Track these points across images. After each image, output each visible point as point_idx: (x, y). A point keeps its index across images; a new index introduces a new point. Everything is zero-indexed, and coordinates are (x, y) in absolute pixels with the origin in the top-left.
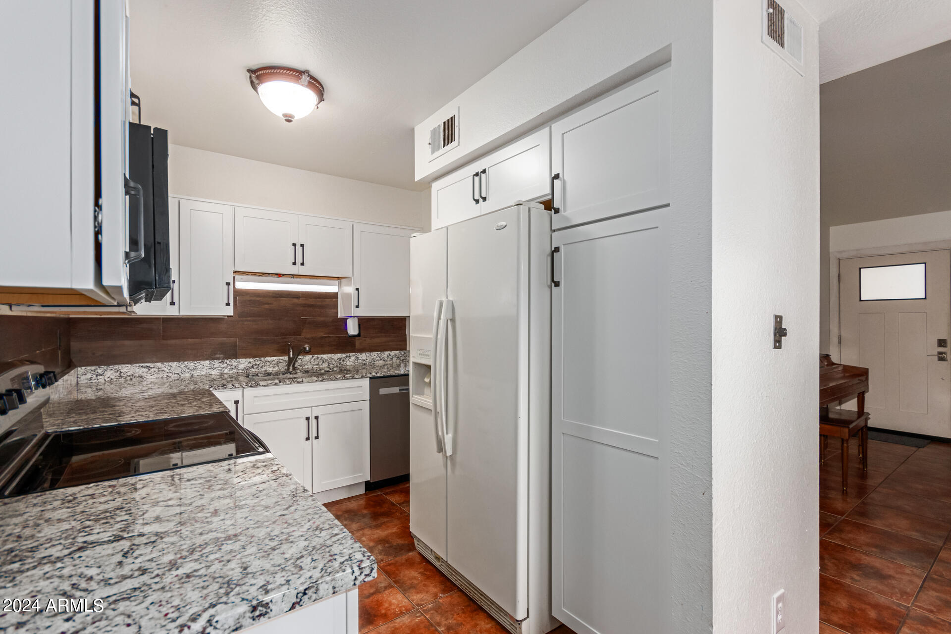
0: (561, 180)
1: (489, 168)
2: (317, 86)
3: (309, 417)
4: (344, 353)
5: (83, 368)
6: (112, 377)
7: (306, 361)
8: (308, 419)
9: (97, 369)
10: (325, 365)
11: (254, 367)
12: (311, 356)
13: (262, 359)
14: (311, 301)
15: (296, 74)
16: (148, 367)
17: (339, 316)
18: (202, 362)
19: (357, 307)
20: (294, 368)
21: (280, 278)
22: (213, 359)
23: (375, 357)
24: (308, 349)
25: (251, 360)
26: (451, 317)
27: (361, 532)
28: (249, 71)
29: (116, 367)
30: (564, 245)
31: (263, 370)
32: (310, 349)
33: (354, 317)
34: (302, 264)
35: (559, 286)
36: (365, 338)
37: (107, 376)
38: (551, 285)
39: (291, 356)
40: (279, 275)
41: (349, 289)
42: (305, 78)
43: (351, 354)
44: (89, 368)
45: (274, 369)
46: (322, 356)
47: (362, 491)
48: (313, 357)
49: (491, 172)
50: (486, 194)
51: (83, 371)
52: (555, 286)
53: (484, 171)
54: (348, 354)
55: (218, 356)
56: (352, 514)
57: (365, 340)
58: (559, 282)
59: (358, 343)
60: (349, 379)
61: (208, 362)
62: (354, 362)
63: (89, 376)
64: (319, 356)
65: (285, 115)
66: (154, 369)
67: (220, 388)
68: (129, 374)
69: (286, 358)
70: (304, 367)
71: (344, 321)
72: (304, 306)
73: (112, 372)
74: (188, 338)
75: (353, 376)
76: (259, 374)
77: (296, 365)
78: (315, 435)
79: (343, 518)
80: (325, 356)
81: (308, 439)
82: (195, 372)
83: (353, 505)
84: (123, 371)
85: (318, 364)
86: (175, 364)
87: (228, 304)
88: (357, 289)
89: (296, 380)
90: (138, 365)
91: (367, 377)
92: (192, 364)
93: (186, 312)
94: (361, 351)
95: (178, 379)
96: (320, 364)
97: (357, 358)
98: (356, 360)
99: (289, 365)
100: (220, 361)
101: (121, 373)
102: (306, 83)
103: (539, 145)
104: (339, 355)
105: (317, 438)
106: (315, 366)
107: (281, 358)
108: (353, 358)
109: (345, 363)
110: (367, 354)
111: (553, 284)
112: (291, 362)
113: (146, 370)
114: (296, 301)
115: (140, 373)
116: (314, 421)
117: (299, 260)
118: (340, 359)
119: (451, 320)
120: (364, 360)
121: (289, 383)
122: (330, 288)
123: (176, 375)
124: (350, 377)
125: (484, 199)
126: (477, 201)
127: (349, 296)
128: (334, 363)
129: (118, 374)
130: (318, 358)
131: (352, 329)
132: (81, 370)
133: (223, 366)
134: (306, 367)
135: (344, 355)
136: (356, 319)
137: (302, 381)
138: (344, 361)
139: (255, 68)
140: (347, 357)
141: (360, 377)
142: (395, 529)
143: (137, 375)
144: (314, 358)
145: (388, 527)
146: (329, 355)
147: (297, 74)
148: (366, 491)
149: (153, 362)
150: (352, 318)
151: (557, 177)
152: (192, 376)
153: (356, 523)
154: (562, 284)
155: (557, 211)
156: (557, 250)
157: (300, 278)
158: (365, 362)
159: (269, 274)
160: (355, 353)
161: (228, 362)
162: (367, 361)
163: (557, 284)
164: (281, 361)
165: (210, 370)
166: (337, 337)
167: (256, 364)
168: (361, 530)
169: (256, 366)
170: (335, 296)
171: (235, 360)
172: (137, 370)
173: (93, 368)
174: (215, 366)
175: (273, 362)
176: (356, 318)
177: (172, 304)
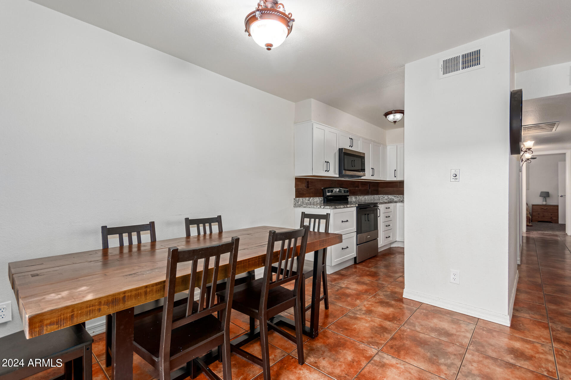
28: (384, 115)
177: (395, 177)
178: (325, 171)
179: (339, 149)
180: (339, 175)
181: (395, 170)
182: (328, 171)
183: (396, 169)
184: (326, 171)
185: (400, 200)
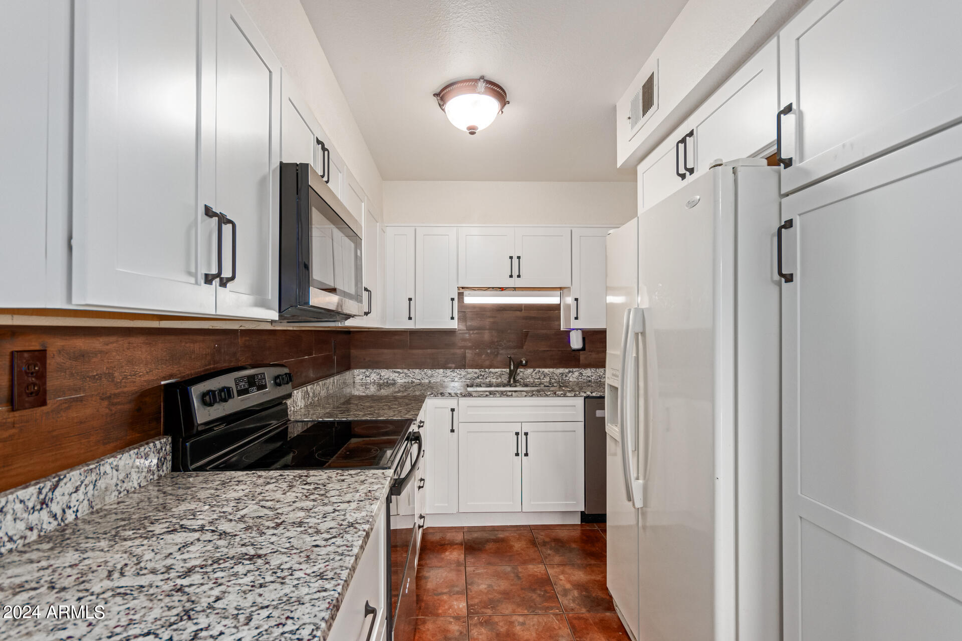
0: (795, 113)
1: (697, 127)
2: (499, 92)
3: (519, 433)
4: (567, 368)
5: (358, 370)
6: (375, 379)
7: (527, 373)
8: (517, 434)
9: (365, 372)
10: (547, 379)
11: (480, 378)
12: (532, 370)
13: (487, 370)
14: (533, 314)
15: (471, 83)
16: (398, 372)
17: (561, 330)
18: (437, 371)
19: (576, 318)
20: (515, 381)
21: (503, 292)
22: (446, 368)
23: (602, 374)
24: (524, 362)
25: (477, 370)
26: (641, 330)
27: (561, 568)
28: (434, 95)
29: (378, 371)
30: (800, 215)
31: (487, 380)
32: (526, 362)
33: (577, 329)
34: (519, 276)
35: (792, 280)
36: (591, 353)
37: (372, 378)
38: (781, 281)
39: (512, 368)
40: (502, 289)
41: (569, 300)
42: (481, 85)
43: (574, 370)
44: (361, 370)
45: (497, 381)
46: (543, 370)
47: (577, 521)
48: (534, 370)
49: (700, 133)
50: (694, 165)
51: (357, 372)
52: (786, 282)
53: (691, 134)
54: (571, 370)
55: (450, 365)
56: (560, 544)
57: (591, 355)
58: (792, 275)
59: (582, 357)
60: (560, 396)
61: (442, 370)
62: (578, 379)
63: (361, 377)
64: (540, 370)
65: (469, 128)
66: (403, 374)
67: (439, 395)
68: (386, 377)
69: (508, 370)
70: (525, 380)
71: (567, 333)
72: (526, 318)
73: (375, 374)
74: (427, 349)
75: (565, 394)
76: (482, 385)
77: (518, 378)
78: (524, 452)
79: (549, 546)
80: (546, 370)
81: (517, 454)
82: (432, 379)
83: (563, 534)
84: (382, 374)
85: (539, 378)
86: (417, 371)
87: (452, 318)
88: (576, 300)
89: (505, 393)
90: (392, 370)
91: (581, 396)
92: (430, 372)
93: (420, 325)
94: (586, 366)
95: (420, 384)
96: (542, 378)
97: (581, 373)
98: (579, 376)
99: (510, 378)
100: (451, 370)
101: (381, 376)
102: (483, 90)
103: (762, 71)
104: (561, 370)
105: (526, 455)
106: (536, 380)
107: (504, 370)
108: (576, 374)
109: (567, 378)
110: (593, 370)
111: (783, 280)
112: (512, 374)
113: (397, 375)
114: (518, 313)
115: (393, 377)
116: (524, 437)
117: (515, 273)
118: (562, 374)
119: (641, 333)
120: (589, 377)
121: (499, 396)
122: (553, 300)
123: (418, 381)
124: (561, 394)
125: (691, 171)
126: (683, 176)
127: (568, 307)
128: (556, 378)
129: (379, 377)
130: (539, 372)
131: (576, 342)
132: (356, 372)
133: (454, 375)
134: (528, 380)
135: (567, 370)
136: (580, 332)
137: (512, 395)
138: (566, 376)
139: (439, 90)
140: (570, 372)
141: (573, 395)
142: (599, 576)
143: (391, 378)
144: (535, 372)
145: (593, 571)
146: (551, 370)
147: (473, 83)
148: (582, 522)
149: (402, 368)
150: (575, 330)
151: (788, 109)
152: (430, 382)
153: (560, 556)
154: (797, 278)
155: (788, 163)
156: (789, 224)
157: (522, 290)
158: (590, 379)
159: (493, 288)
160: (579, 368)
161: (458, 372)
162: (593, 378)
163: (789, 278)
164: (504, 373)
165: (443, 378)
166: (559, 350)
167: (481, 375)
168: (562, 565)
169: (481, 377)
170: (557, 307)
171: (463, 370)
172: (391, 374)
173: (364, 370)
174: (447, 375)
175: (497, 374)
176: (579, 330)
177: (410, 318)
178: (202, 280)
179: (282, 165)
180: (280, 311)
181: (410, 299)
182: (224, 283)
183: (412, 296)
184: (208, 279)
185: (413, 382)
